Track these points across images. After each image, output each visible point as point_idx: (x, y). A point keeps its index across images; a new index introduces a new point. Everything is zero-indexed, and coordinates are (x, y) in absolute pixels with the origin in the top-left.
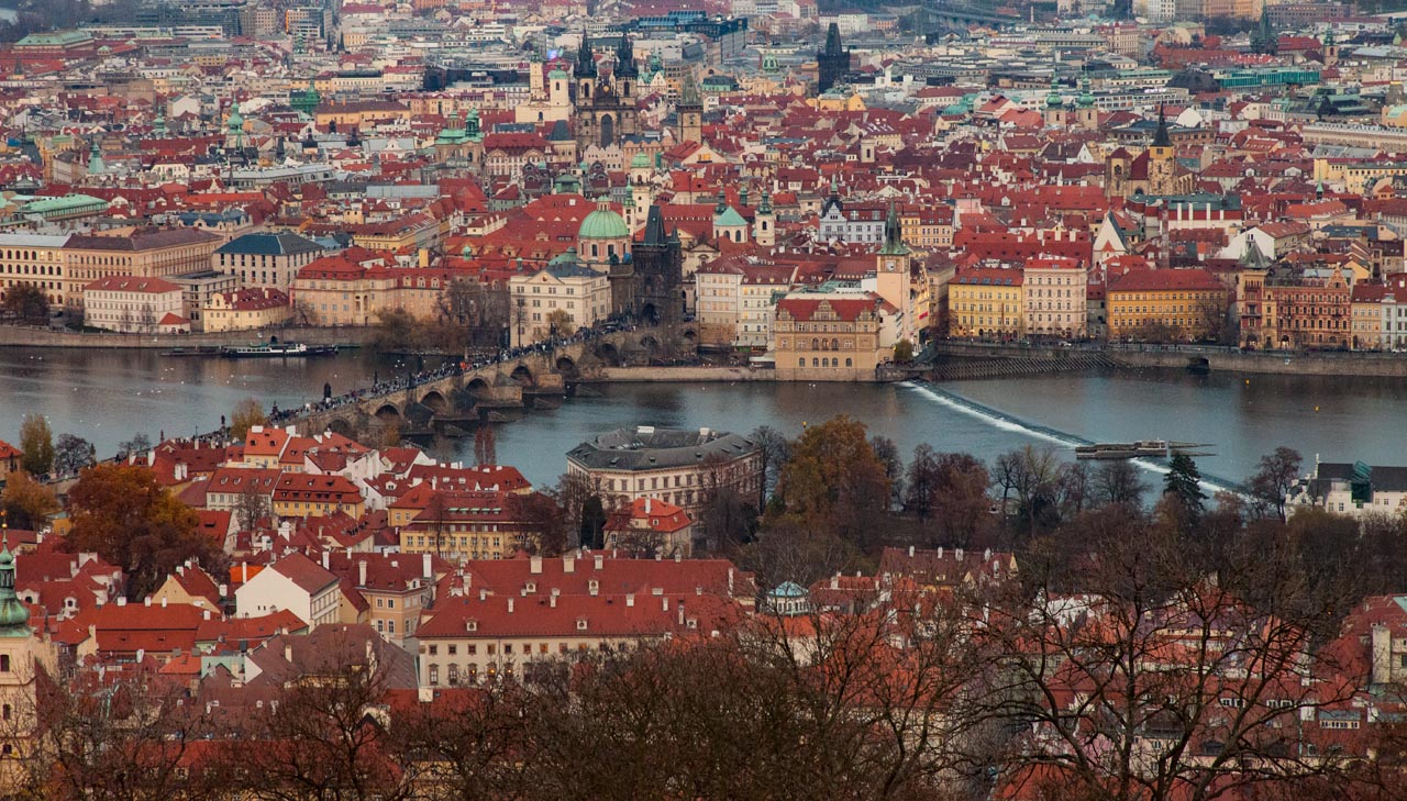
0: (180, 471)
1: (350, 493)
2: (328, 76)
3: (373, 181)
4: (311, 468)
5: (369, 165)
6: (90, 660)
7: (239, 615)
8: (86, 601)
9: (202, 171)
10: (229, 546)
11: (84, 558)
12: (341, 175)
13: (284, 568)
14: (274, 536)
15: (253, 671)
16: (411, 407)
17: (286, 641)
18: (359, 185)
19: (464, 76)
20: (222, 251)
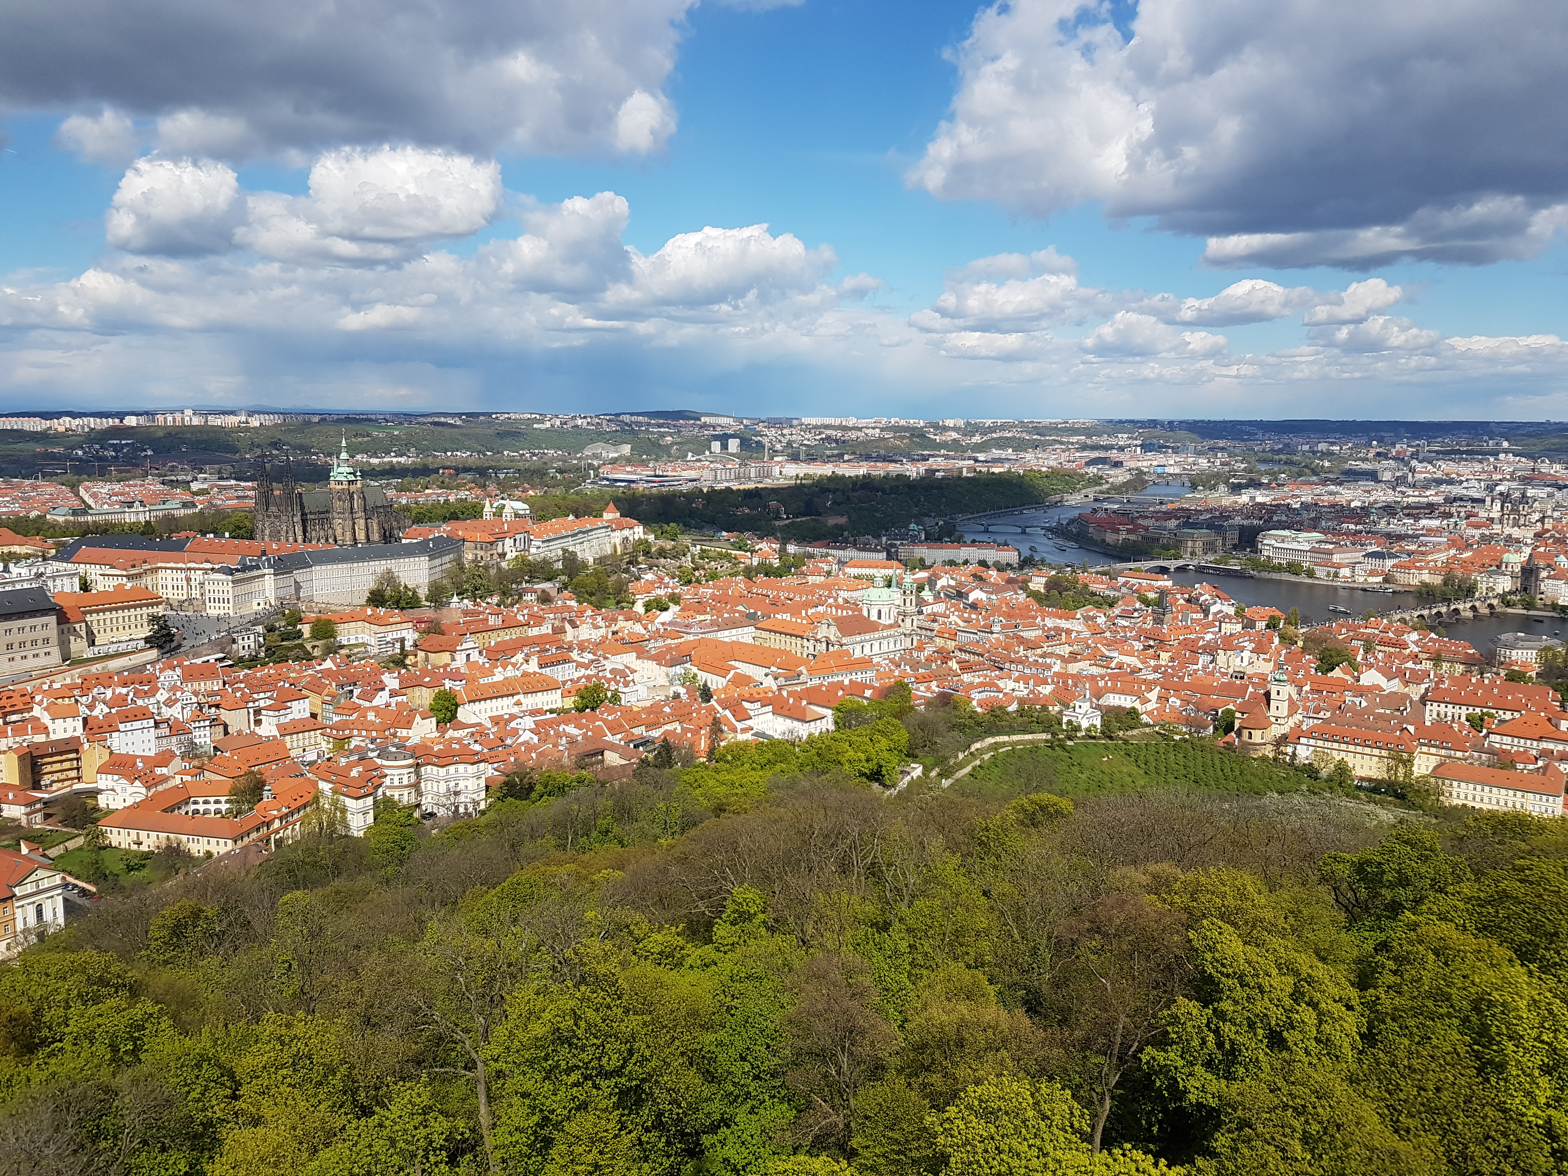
0: (1344, 631)
1: (1404, 646)
2: (1408, 496)
3: (1422, 535)
4: (1391, 635)
5: (1422, 529)
6: (1307, 692)
7: (1361, 683)
8: (1307, 672)
9: (1359, 527)
10: (1359, 658)
11: (1307, 657)
12: (1410, 532)
13: (1379, 670)
14: (1376, 658)
15: (1364, 704)
16: (1430, 616)
17: (1378, 695)
18: (1417, 536)
19: (1461, 499)
20: (1364, 556)
